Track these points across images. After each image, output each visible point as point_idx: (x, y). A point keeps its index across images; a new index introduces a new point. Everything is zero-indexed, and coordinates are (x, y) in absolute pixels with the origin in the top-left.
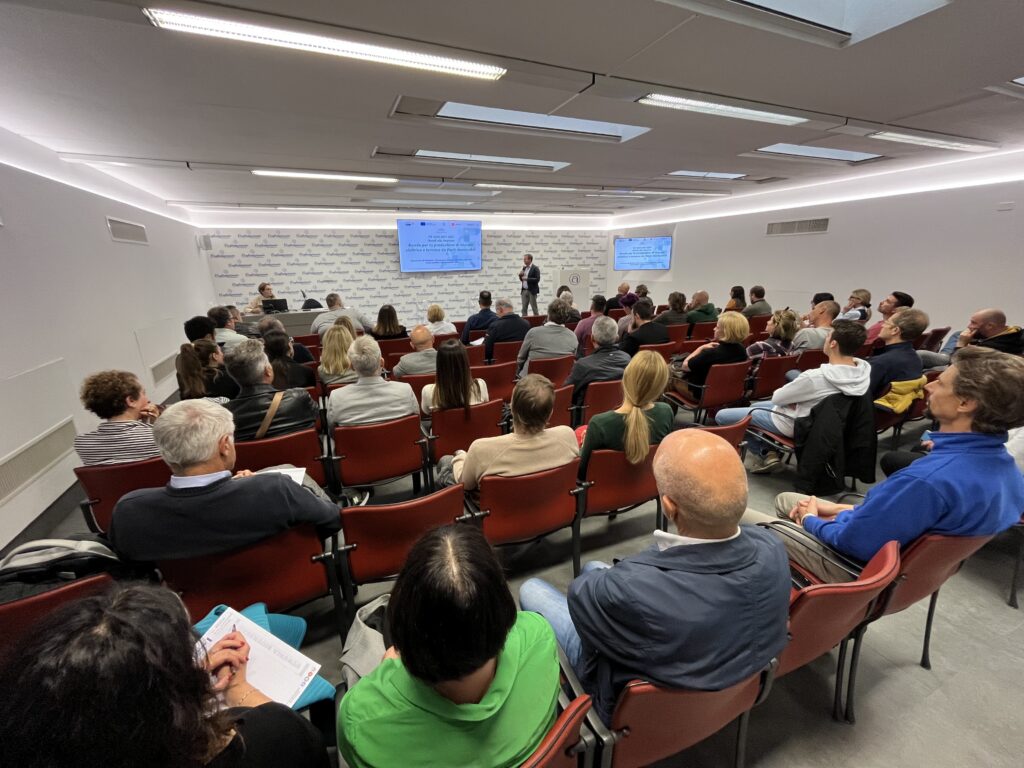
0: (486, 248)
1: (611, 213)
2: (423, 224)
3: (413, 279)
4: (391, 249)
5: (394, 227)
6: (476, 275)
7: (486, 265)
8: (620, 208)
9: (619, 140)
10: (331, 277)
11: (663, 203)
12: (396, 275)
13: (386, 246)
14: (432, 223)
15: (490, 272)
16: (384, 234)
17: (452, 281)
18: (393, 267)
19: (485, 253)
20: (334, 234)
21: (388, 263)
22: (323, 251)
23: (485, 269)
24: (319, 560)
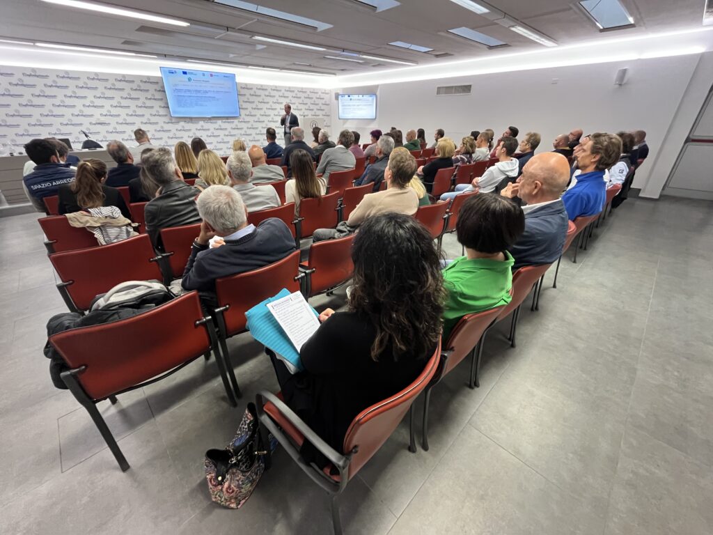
0: (241, 98)
1: (334, 74)
2: (185, 73)
3: (182, 124)
4: (158, 95)
5: (158, 74)
6: (236, 121)
7: (243, 112)
8: (343, 70)
9: (375, 10)
10: (103, 119)
11: (373, 68)
12: (166, 119)
13: (152, 91)
14: (193, 73)
15: (247, 119)
16: (149, 80)
17: (216, 126)
18: (162, 111)
19: (241, 103)
21: (157, 108)
22: (90, 94)
23: (243, 116)
24: (298, 279)
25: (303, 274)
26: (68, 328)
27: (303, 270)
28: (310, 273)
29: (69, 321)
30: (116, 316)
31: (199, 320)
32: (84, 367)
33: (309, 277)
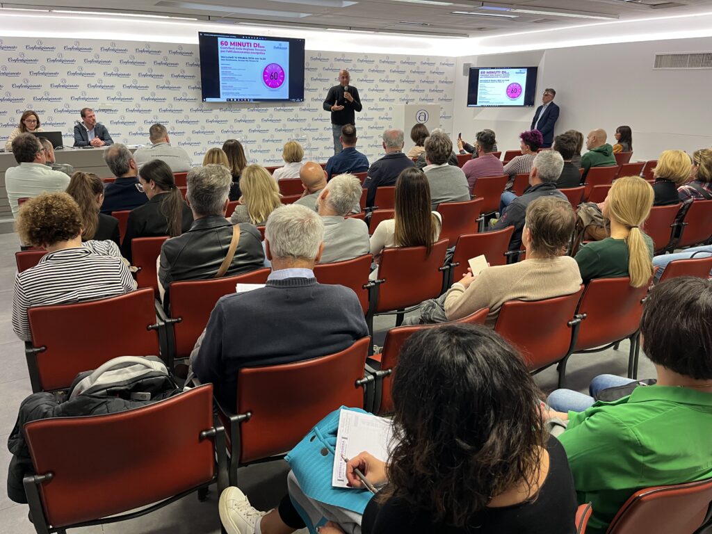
3: (217, 111)
4: (189, 71)
5: (194, 41)
7: (309, 96)
18: (191, 95)
20: (114, 47)
24: (362, 384)
25: (371, 377)
26: (45, 415)
27: (372, 370)
28: (383, 377)
29: (47, 406)
30: (104, 407)
31: (206, 430)
32: (50, 475)
33: (380, 382)
